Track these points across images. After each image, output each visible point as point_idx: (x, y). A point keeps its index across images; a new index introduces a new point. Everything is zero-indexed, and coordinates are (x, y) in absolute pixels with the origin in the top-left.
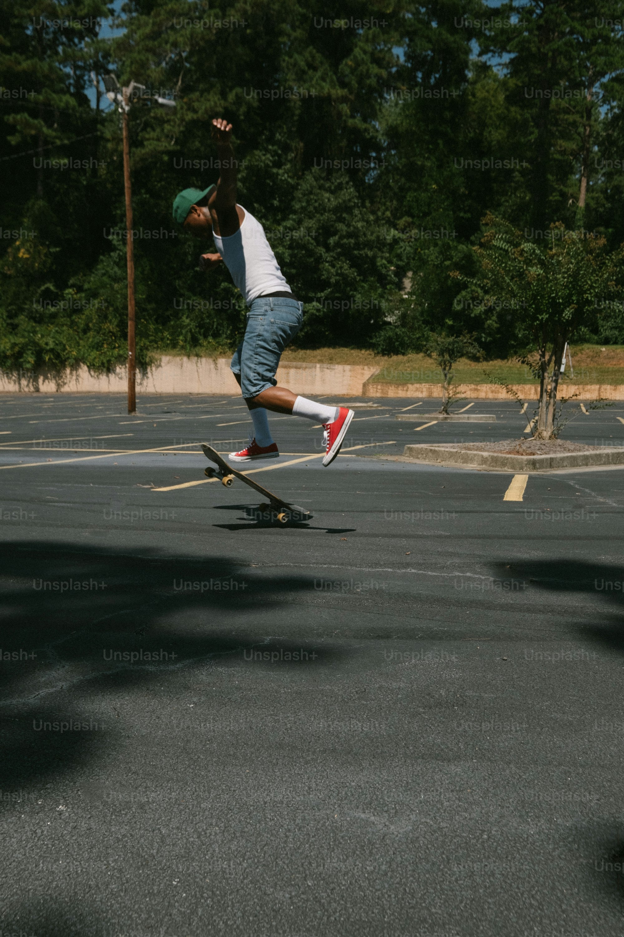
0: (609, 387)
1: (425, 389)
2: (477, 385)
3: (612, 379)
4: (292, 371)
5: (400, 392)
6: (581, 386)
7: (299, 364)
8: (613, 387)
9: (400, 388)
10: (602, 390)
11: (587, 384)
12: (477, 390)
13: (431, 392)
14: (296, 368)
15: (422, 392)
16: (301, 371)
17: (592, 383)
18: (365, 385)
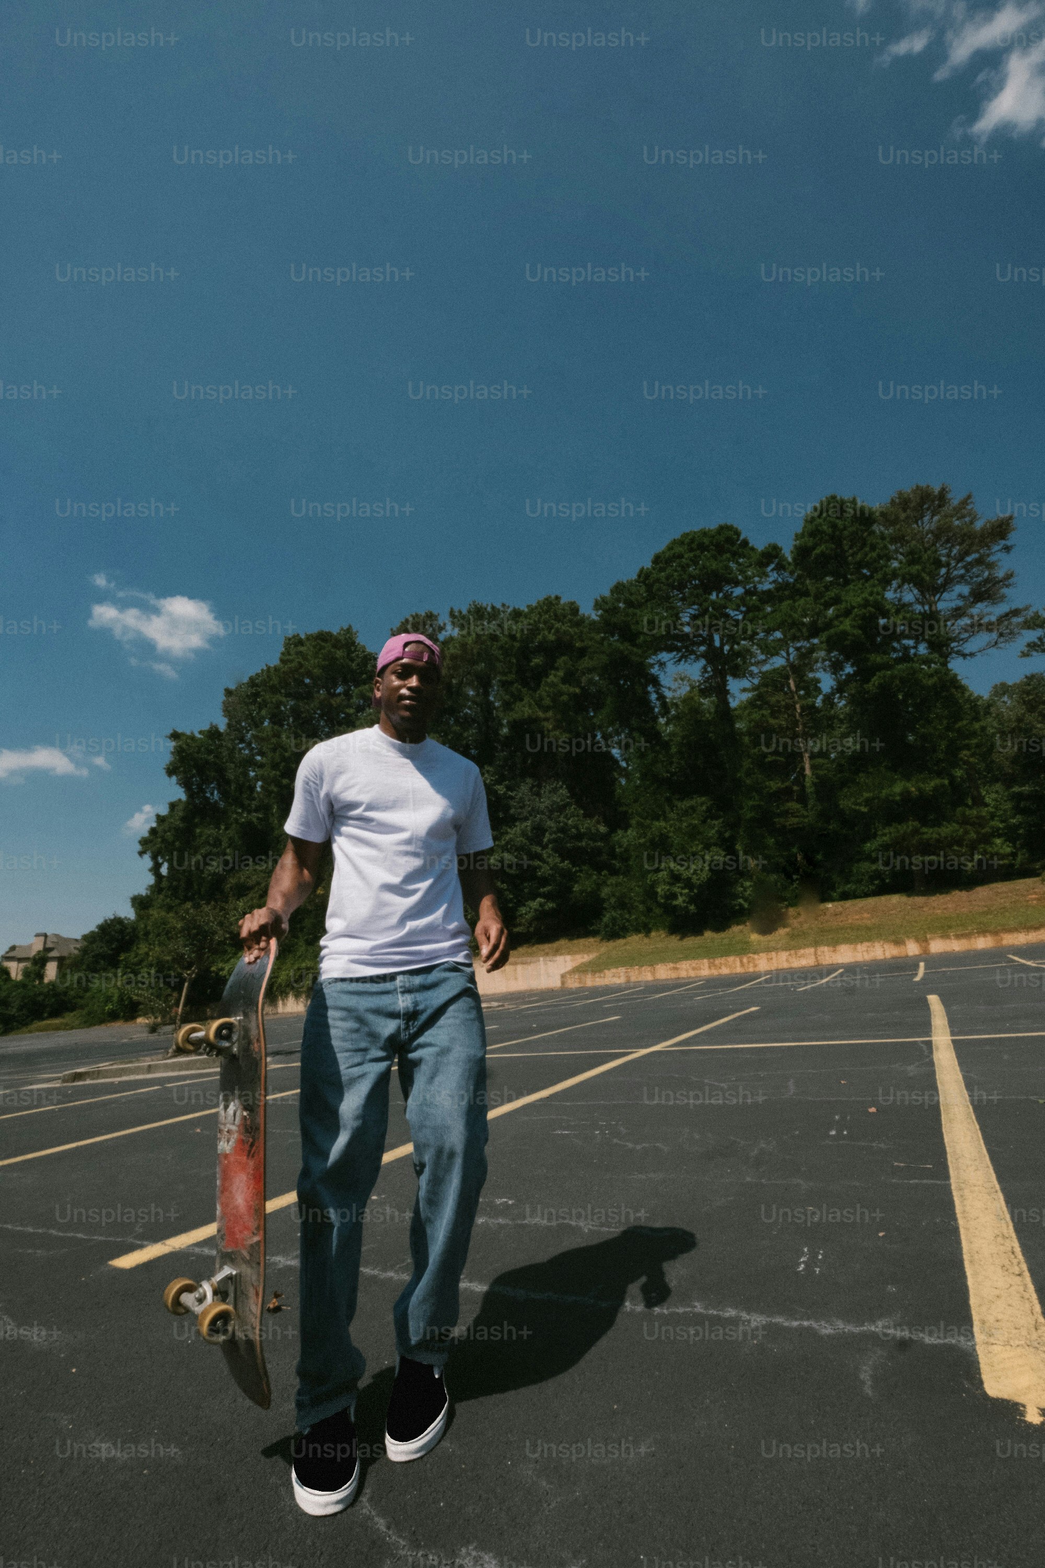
0: (826, 949)
1: (622, 974)
2: (676, 963)
3: (832, 939)
4: (519, 967)
5: (597, 979)
6: (793, 952)
7: (524, 959)
8: (831, 949)
9: (597, 975)
10: (819, 953)
11: (800, 948)
12: (676, 969)
13: (628, 977)
14: (523, 963)
15: (619, 977)
16: (525, 966)
17: (806, 946)
18: (563, 976)
